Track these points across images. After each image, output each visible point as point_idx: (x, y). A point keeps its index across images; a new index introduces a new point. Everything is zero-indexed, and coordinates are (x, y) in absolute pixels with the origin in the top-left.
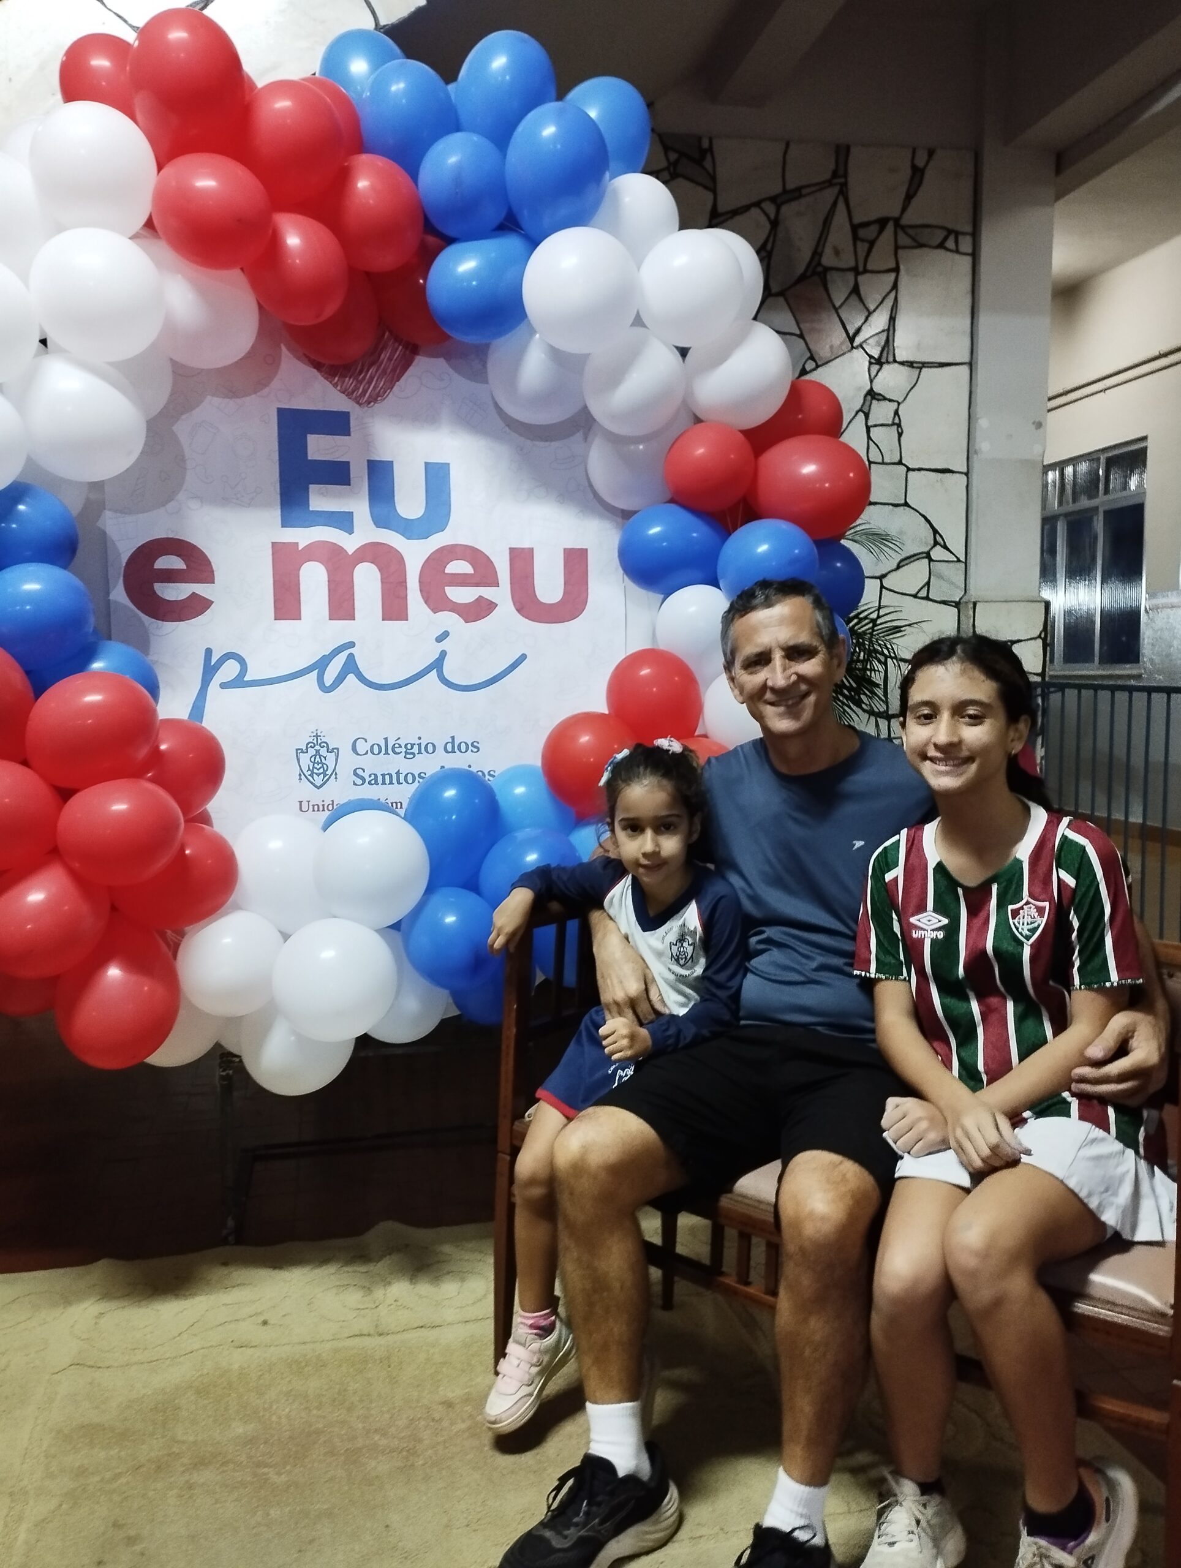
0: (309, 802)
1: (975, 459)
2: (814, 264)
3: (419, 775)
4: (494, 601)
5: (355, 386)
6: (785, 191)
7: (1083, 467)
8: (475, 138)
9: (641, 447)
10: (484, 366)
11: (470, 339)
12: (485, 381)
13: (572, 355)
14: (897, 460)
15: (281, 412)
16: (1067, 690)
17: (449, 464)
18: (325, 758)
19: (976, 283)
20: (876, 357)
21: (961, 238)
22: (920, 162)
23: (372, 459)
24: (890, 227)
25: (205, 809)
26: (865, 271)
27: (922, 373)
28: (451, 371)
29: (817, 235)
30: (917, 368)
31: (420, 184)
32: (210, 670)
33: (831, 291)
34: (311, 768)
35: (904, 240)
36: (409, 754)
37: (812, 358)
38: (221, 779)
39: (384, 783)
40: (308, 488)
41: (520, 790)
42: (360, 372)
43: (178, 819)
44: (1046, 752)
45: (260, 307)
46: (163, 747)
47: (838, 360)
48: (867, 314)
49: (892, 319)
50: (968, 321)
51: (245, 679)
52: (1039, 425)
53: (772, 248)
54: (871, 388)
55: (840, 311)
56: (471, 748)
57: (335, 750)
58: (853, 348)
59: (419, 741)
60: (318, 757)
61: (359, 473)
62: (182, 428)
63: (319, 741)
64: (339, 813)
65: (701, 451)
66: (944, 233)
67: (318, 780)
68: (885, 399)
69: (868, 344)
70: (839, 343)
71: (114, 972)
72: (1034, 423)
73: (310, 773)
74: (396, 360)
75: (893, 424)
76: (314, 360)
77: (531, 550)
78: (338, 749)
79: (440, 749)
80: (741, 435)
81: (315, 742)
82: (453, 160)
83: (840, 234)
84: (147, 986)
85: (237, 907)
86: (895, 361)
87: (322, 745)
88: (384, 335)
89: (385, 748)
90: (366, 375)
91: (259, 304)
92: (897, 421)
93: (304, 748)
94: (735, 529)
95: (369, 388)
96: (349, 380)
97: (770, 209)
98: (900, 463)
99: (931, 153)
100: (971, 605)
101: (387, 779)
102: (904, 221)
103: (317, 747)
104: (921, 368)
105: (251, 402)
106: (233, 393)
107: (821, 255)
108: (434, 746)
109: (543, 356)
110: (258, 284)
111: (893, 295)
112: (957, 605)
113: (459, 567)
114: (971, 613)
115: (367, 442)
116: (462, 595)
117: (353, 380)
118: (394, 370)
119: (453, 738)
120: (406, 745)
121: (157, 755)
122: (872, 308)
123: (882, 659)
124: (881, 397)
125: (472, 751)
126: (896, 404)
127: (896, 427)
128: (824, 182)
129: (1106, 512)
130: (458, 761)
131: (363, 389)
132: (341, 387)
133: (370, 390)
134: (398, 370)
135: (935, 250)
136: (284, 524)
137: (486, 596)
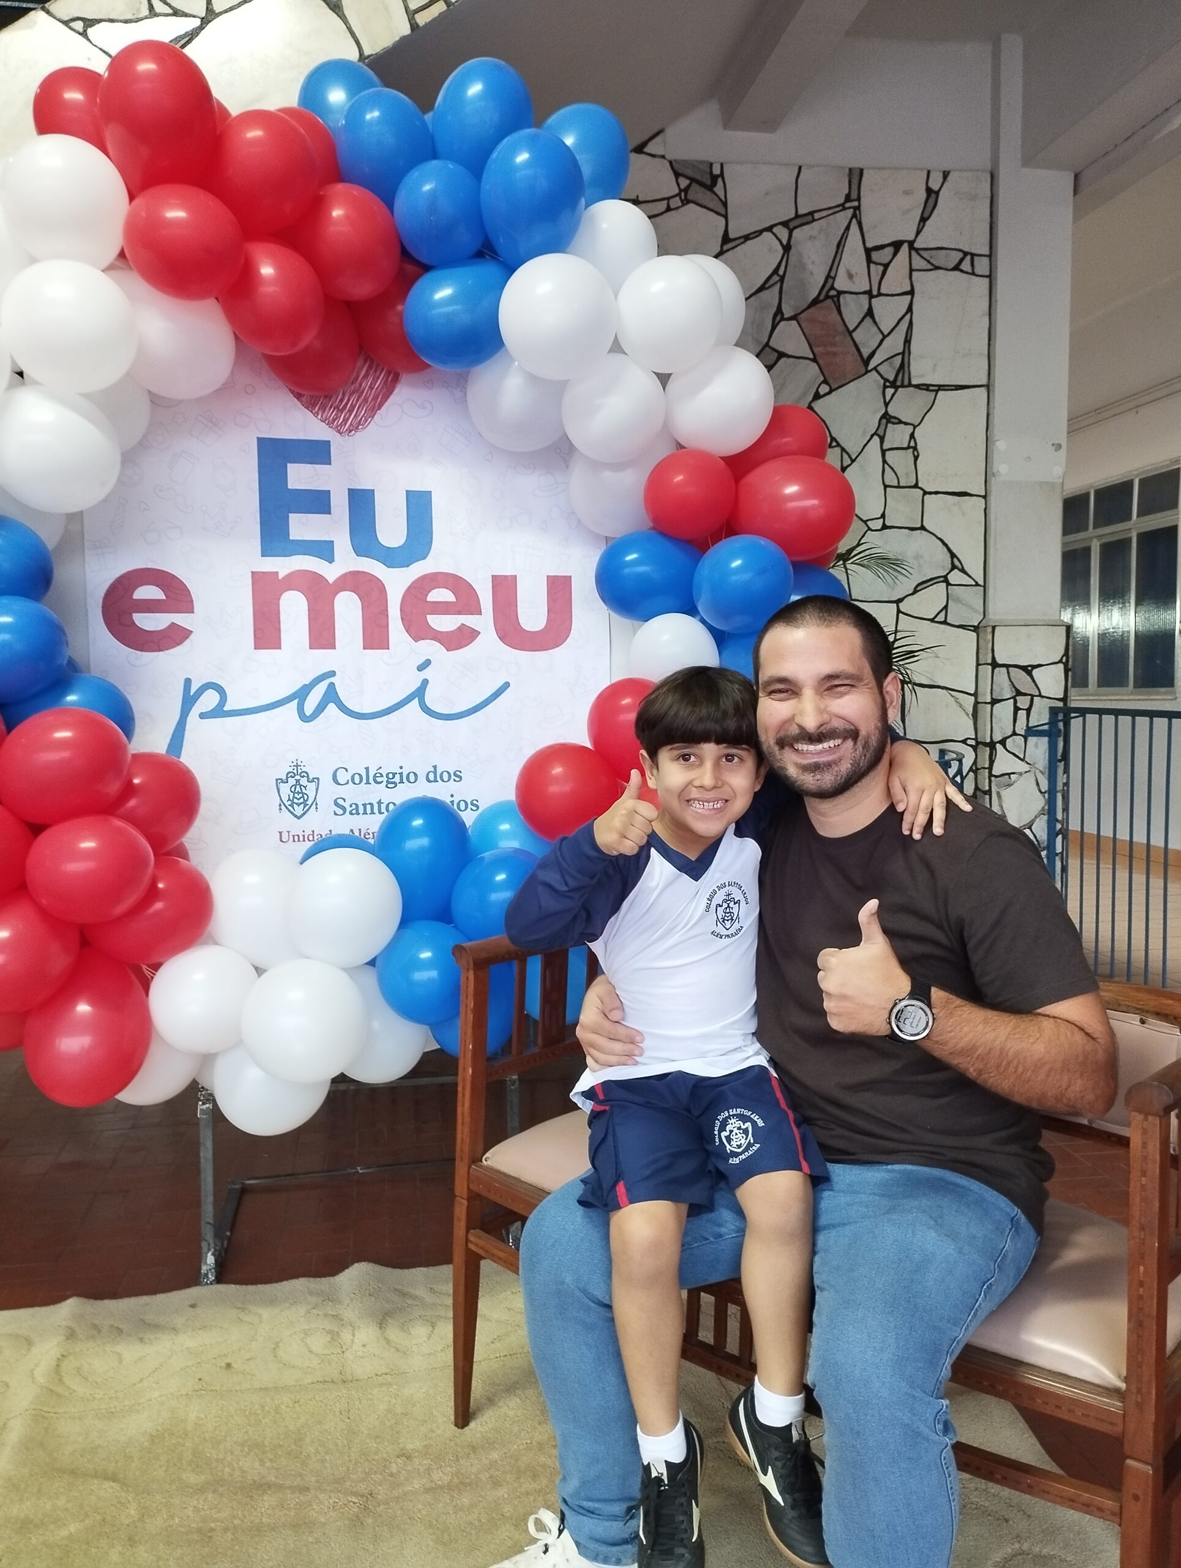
0: (289, 832)
1: (993, 481)
2: (827, 287)
4: (476, 629)
5: (335, 415)
6: (797, 216)
8: (451, 165)
10: (466, 393)
12: (467, 411)
13: (550, 381)
14: (913, 484)
15: (260, 441)
16: (1088, 716)
17: (431, 492)
18: (305, 787)
19: (993, 305)
20: (892, 380)
21: (976, 258)
22: (935, 187)
23: (353, 487)
24: (904, 250)
25: (181, 842)
26: (880, 294)
27: (937, 397)
28: (433, 400)
29: (831, 259)
30: (932, 391)
31: (395, 214)
32: (189, 700)
33: (844, 314)
34: (291, 798)
35: (918, 262)
36: (391, 783)
37: (825, 382)
38: (197, 810)
39: (365, 813)
40: (288, 517)
42: (341, 403)
43: (148, 854)
45: (236, 337)
46: (136, 781)
47: (852, 383)
48: (881, 337)
49: (907, 341)
50: (985, 344)
51: (225, 709)
52: (1058, 447)
53: (785, 272)
54: (886, 413)
55: (854, 335)
56: (453, 777)
57: (315, 780)
58: (867, 372)
59: (400, 771)
60: (298, 786)
61: (339, 502)
63: (300, 771)
65: (679, 479)
66: (961, 255)
67: (299, 810)
68: (900, 422)
69: (883, 367)
71: (83, 1008)
72: (1053, 445)
73: (290, 802)
74: (377, 388)
75: (909, 447)
76: (295, 391)
77: (514, 577)
79: (422, 778)
80: (723, 463)
82: (427, 188)
83: (853, 257)
85: (212, 941)
86: (910, 385)
88: (365, 362)
89: (366, 778)
90: (347, 404)
91: (235, 333)
92: (912, 444)
95: (350, 415)
96: (331, 407)
97: (783, 233)
98: (916, 486)
99: (946, 175)
100: (990, 630)
101: (368, 808)
102: (916, 245)
104: (937, 391)
106: (211, 423)
107: (834, 279)
108: (415, 775)
109: (522, 383)
110: (232, 313)
111: (908, 316)
112: (976, 629)
113: (441, 595)
114: (990, 637)
115: (348, 470)
117: (334, 409)
118: (376, 398)
119: (435, 767)
120: (387, 775)
122: (886, 333)
124: (896, 421)
125: (455, 780)
126: (912, 427)
127: (911, 450)
128: (836, 207)
129: (1139, 535)
130: (441, 792)
131: (344, 418)
132: (322, 416)
133: (351, 418)
134: (379, 400)
135: (950, 272)
136: (263, 554)
137: (468, 624)
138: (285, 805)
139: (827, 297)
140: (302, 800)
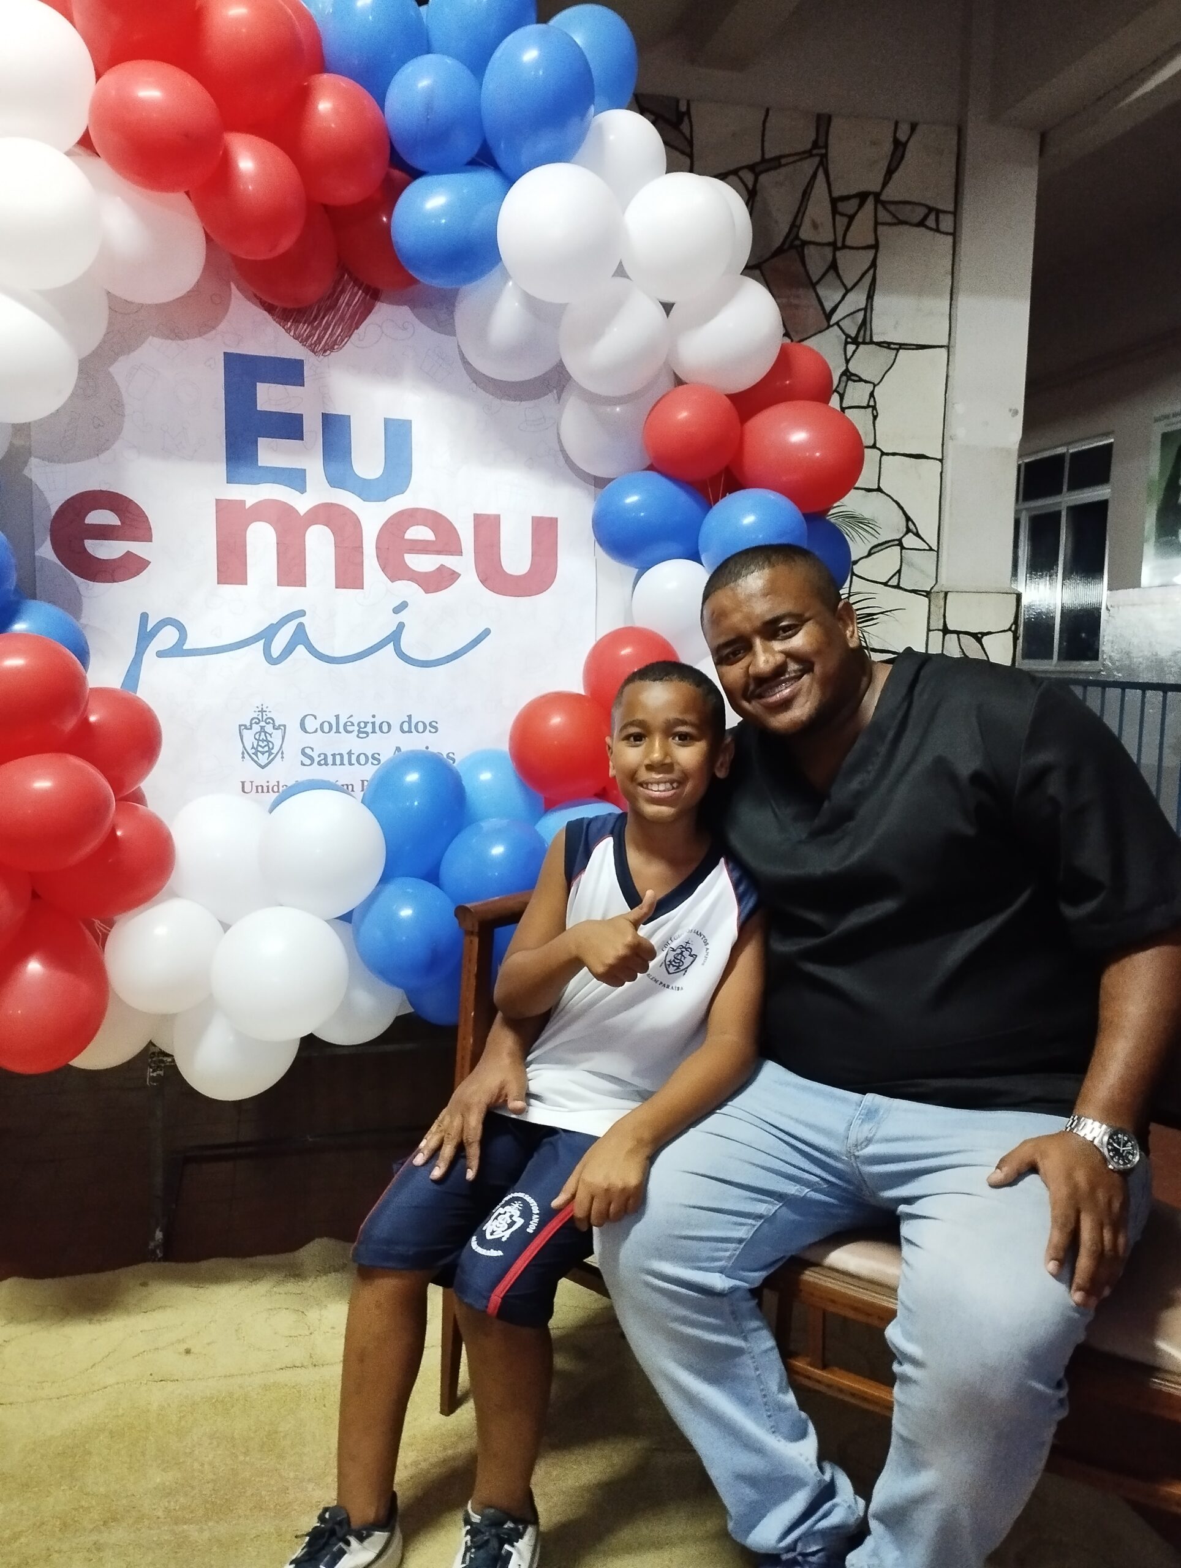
0: (252, 782)
1: (949, 445)
3: (373, 756)
4: (456, 570)
5: (310, 331)
6: (763, 160)
8: (449, 61)
9: (618, 409)
10: (452, 315)
11: (438, 283)
12: (453, 333)
13: (547, 303)
14: (871, 443)
17: (411, 421)
18: (270, 735)
19: (956, 264)
21: (941, 216)
22: (902, 136)
23: (327, 412)
24: (870, 202)
25: (139, 788)
26: (844, 247)
27: (899, 353)
28: (416, 321)
29: (795, 209)
30: (894, 349)
31: (386, 111)
32: (145, 636)
34: (255, 746)
35: (883, 215)
36: (362, 733)
37: (787, 334)
38: (157, 756)
39: (334, 764)
40: (256, 442)
41: (486, 776)
42: (315, 319)
43: (108, 798)
45: (208, 239)
47: (813, 337)
48: (844, 291)
49: (870, 297)
50: (947, 304)
51: (185, 647)
52: (1015, 413)
56: (429, 728)
57: (282, 728)
58: (829, 326)
59: (373, 720)
61: (312, 426)
62: (119, 370)
63: (265, 717)
64: (285, 796)
66: (924, 211)
67: (263, 759)
68: (861, 380)
69: (845, 323)
72: (1010, 410)
74: (355, 305)
75: (868, 406)
76: (265, 302)
77: (497, 518)
78: (285, 726)
79: (396, 728)
81: (261, 719)
82: (424, 83)
84: (71, 983)
85: (173, 895)
86: (872, 342)
87: (268, 721)
88: (343, 276)
89: (335, 726)
90: (322, 321)
91: (206, 232)
92: (872, 403)
93: (248, 724)
95: (325, 334)
96: (304, 323)
97: (749, 177)
98: (874, 446)
99: (913, 127)
100: (942, 595)
101: (338, 759)
102: (883, 197)
103: (263, 724)
104: (898, 350)
105: (197, 344)
106: (175, 333)
107: (799, 227)
109: (517, 304)
110: (204, 211)
111: (871, 272)
112: (928, 594)
114: (942, 603)
117: (307, 328)
118: (352, 316)
119: (410, 717)
120: (359, 724)
122: (849, 286)
125: (430, 731)
126: (872, 385)
127: (871, 409)
128: (804, 152)
129: (1069, 508)
130: (414, 743)
131: (319, 335)
132: (294, 333)
133: (327, 336)
134: (357, 318)
135: (915, 228)
136: (230, 480)
137: (448, 565)
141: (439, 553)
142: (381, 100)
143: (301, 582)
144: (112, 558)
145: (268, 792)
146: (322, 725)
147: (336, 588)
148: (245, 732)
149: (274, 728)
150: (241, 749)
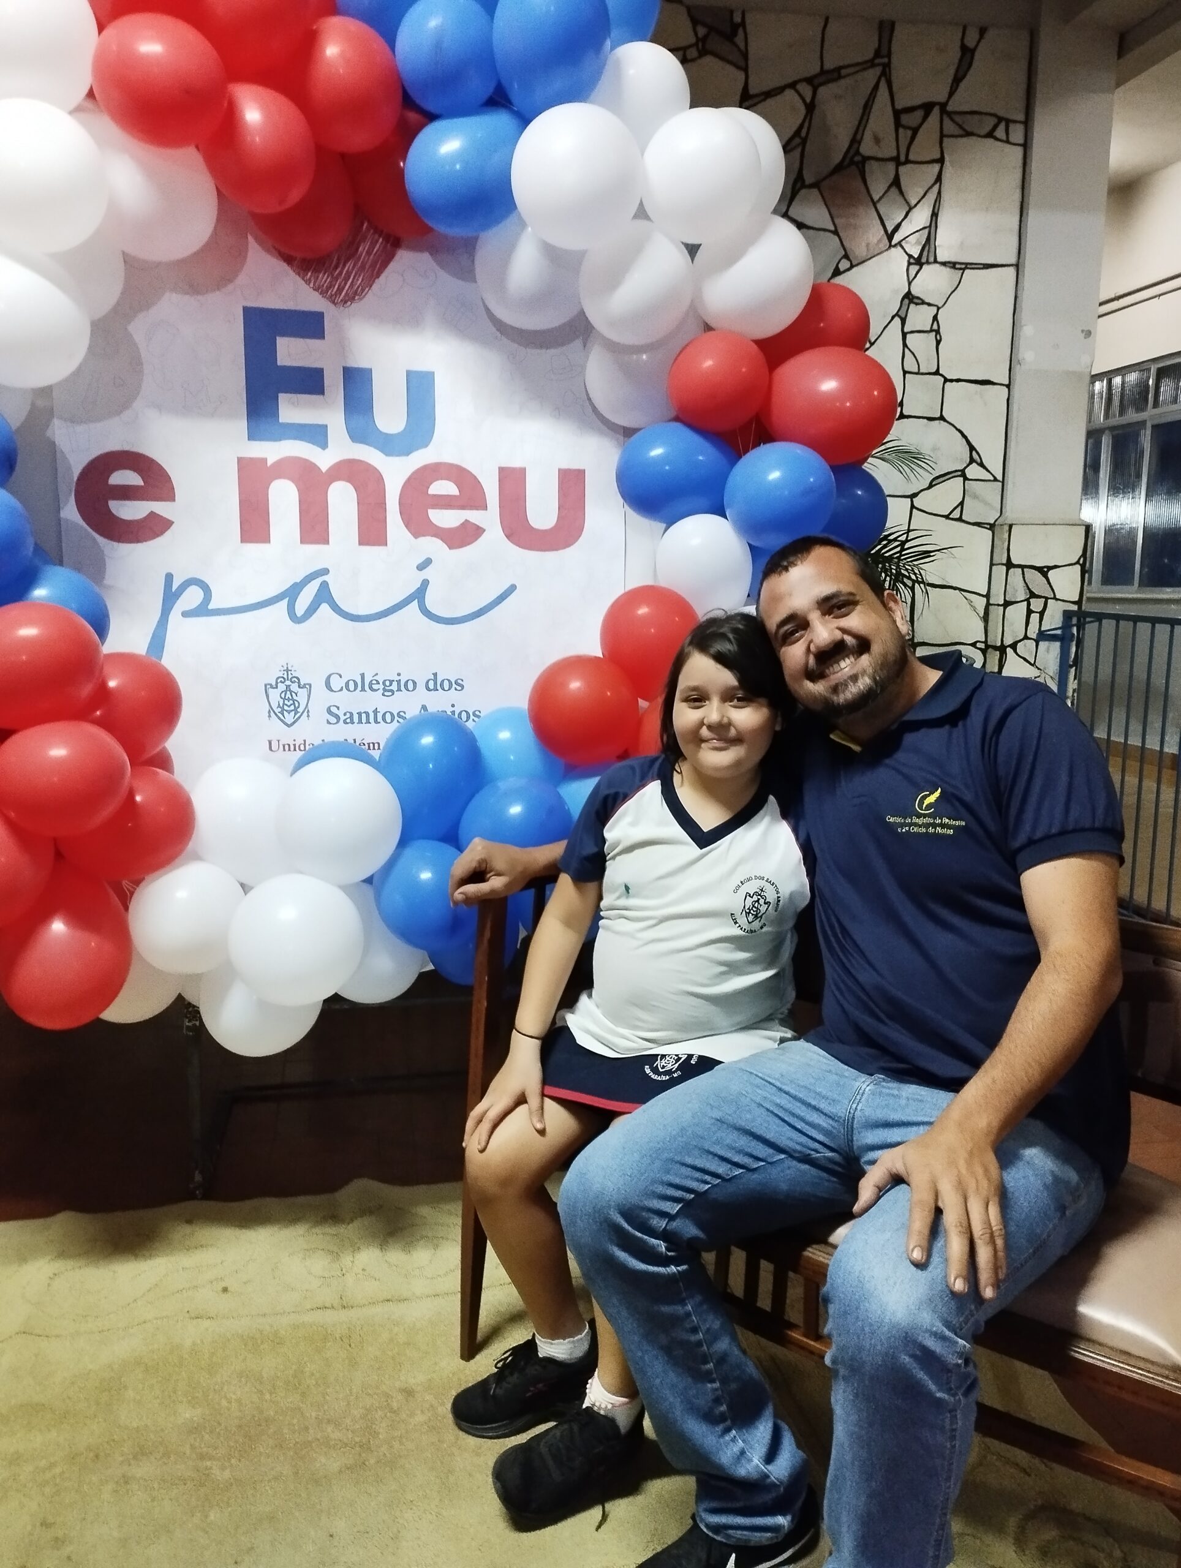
0: (279, 740)
1: (1016, 369)
2: (852, 152)
3: (398, 714)
4: (481, 525)
5: (330, 282)
6: (823, 72)
7: (1132, 377)
10: (473, 261)
11: (455, 231)
12: (473, 280)
13: (566, 251)
14: (934, 370)
15: (247, 311)
16: (1104, 621)
17: (433, 373)
19: (1027, 177)
20: (916, 257)
21: (1012, 127)
22: (970, 42)
23: (348, 365)
24: (936, 111)
25: (164, 748)
26: (908, 161)
27: (964, 275)
28: (437, 268)
29: (857, 123)
30: (960, 269)
31: (396, 53)
32: (170, 597)
33: (868, 183)
35: (950, 128)
36: (388, 691)
37: (846, 256)
38: (179, 717)
39: (360, 722)
40: (277, 397)
41: (505, 735)
42: (336, 267)
43: (124, 763)
44: (1079, 684)
46: (112, 684)
47: (874, 259)
48: (908, 209)
49: (935, 215)
50: (1017, 218)
51: (210, 607)
52: (1088, 334)
53: (808, 133)
54: (909, 292)
55: (878, 206)
56: (454, 686)
57: (307, 686)
58: (890, 246)
59: (398, 678)
60: (288, 692)
61: (334, 381)
62: (138, 328)
63: (290, 677)
64: (313, 755)
65: (709, 363)
66: (993, 121)
67: (289, 718)
68: (923, 303)
69: (907, 243)
70: (875, 241)
71: (58, 927)
72: (1083, 331)
73: (280, 710)
74: (376, 253)
75: (931, 330)
76: (284, 253)
77: (523, 471)
78: (310, 685)
79: (421, 686)
80: (755, 346)
81: (285, 676)
82: (434, 23)
83: (881, 119)
84: (93, 942)
85: (197, 857)
86: (936, 261)
88: (362, 225)
89: (362, 685)
90: (341, 273)
91: (217, 188)
92: (935, 327)
93: (274, 684)
94: (746, 451)
95: (346, 284)
96: (325, 274)
97: (806, 90)
98: (937, 373)
99: (983, 31)
100: (1006, 528)
101: (364, 717)
102: (949, 108)
104: (964, 269)
105: (215, 298)
106: (194, 289)
107: (860, 143)
108: (415, 683)
109: (535, 252)
110: (215, 164)
111: (937, 186)
112: (992, 527)
113: (444, 487)
114: (1006, 535)
115: (343, 346)
116: (446, 519)
117: (328, 277)
118: (373, 266)
119: (435, 675)
120: (384, 683)
121: (103, 694)
122: (913, 202)
123: (909, 583)
124: (920, 301)
125: (456, 689)
126: (935, 309)
127: (934, 333)
128: (866, 62)
129: (1156, 428)
130: (440, 703)
131: (339, 286)
132: (314, 284)
133: (347, 287)
134: (378, 266)
135: (983, 139)
136: (251, 437)
137: (473, 520)
138: (274, 712)
139: (852, 162)
140: (292, 707)
141: (463, 507)
142: (391, 42)
143: (326, 541)
144: (136, 518)
145: (295, 750)
146: (347, 684)
147: (361, 543)
148: (271, 691)
149: (299, 687)
150: (267, 707)
